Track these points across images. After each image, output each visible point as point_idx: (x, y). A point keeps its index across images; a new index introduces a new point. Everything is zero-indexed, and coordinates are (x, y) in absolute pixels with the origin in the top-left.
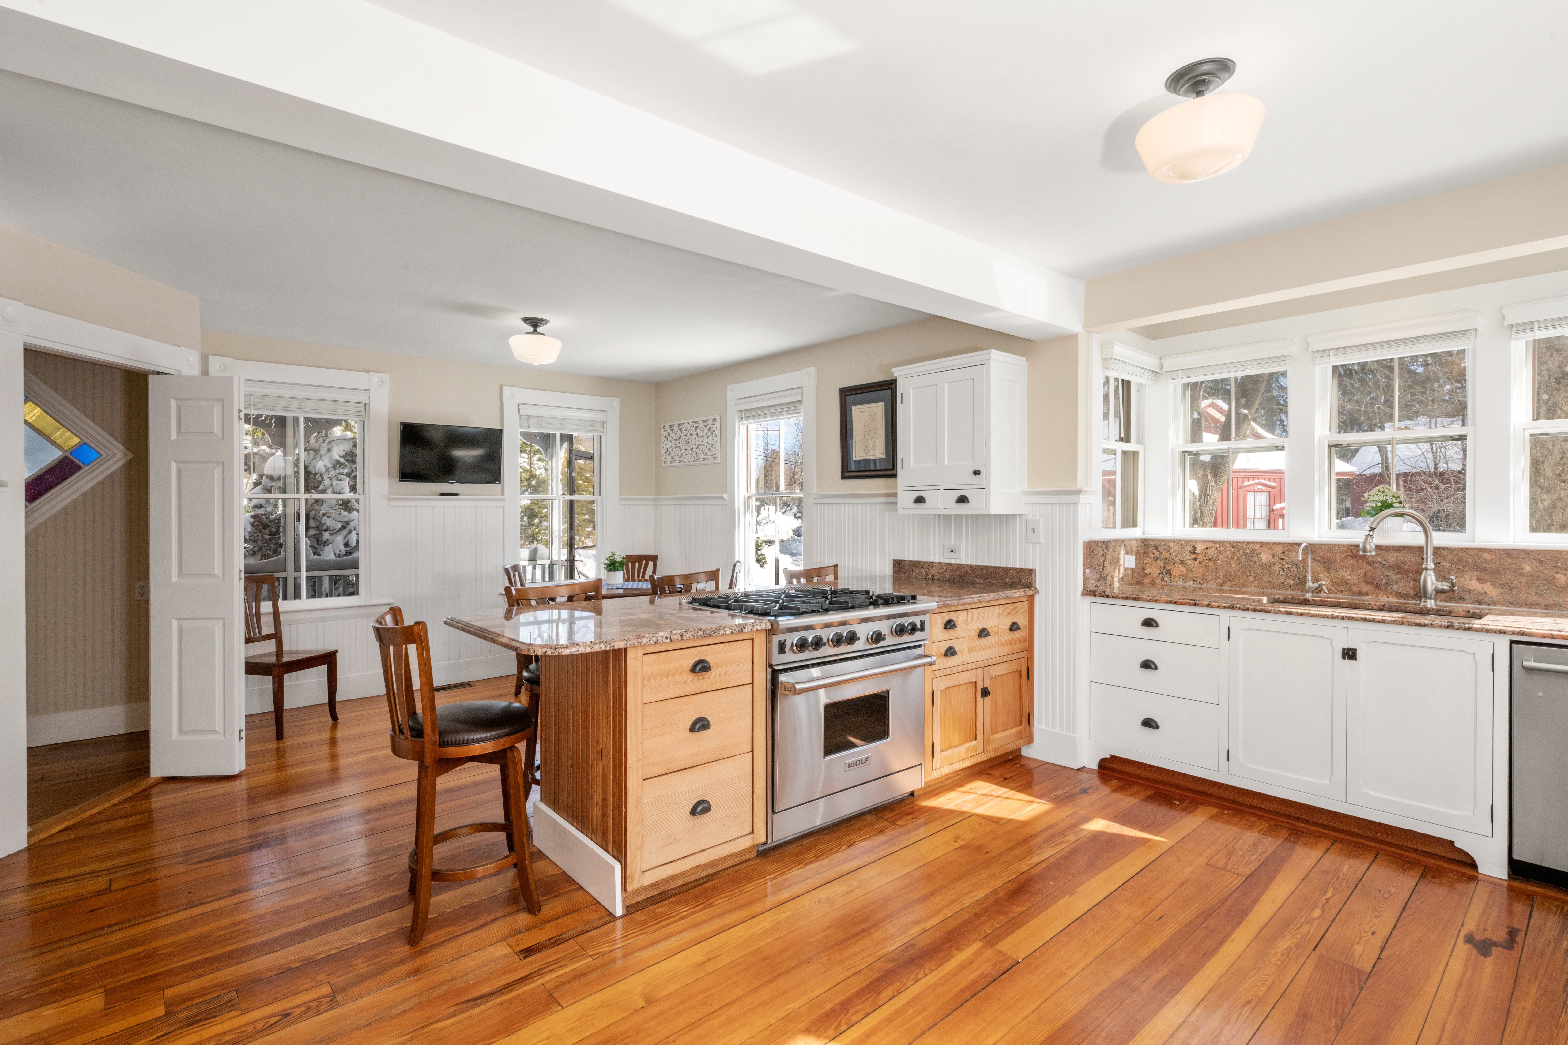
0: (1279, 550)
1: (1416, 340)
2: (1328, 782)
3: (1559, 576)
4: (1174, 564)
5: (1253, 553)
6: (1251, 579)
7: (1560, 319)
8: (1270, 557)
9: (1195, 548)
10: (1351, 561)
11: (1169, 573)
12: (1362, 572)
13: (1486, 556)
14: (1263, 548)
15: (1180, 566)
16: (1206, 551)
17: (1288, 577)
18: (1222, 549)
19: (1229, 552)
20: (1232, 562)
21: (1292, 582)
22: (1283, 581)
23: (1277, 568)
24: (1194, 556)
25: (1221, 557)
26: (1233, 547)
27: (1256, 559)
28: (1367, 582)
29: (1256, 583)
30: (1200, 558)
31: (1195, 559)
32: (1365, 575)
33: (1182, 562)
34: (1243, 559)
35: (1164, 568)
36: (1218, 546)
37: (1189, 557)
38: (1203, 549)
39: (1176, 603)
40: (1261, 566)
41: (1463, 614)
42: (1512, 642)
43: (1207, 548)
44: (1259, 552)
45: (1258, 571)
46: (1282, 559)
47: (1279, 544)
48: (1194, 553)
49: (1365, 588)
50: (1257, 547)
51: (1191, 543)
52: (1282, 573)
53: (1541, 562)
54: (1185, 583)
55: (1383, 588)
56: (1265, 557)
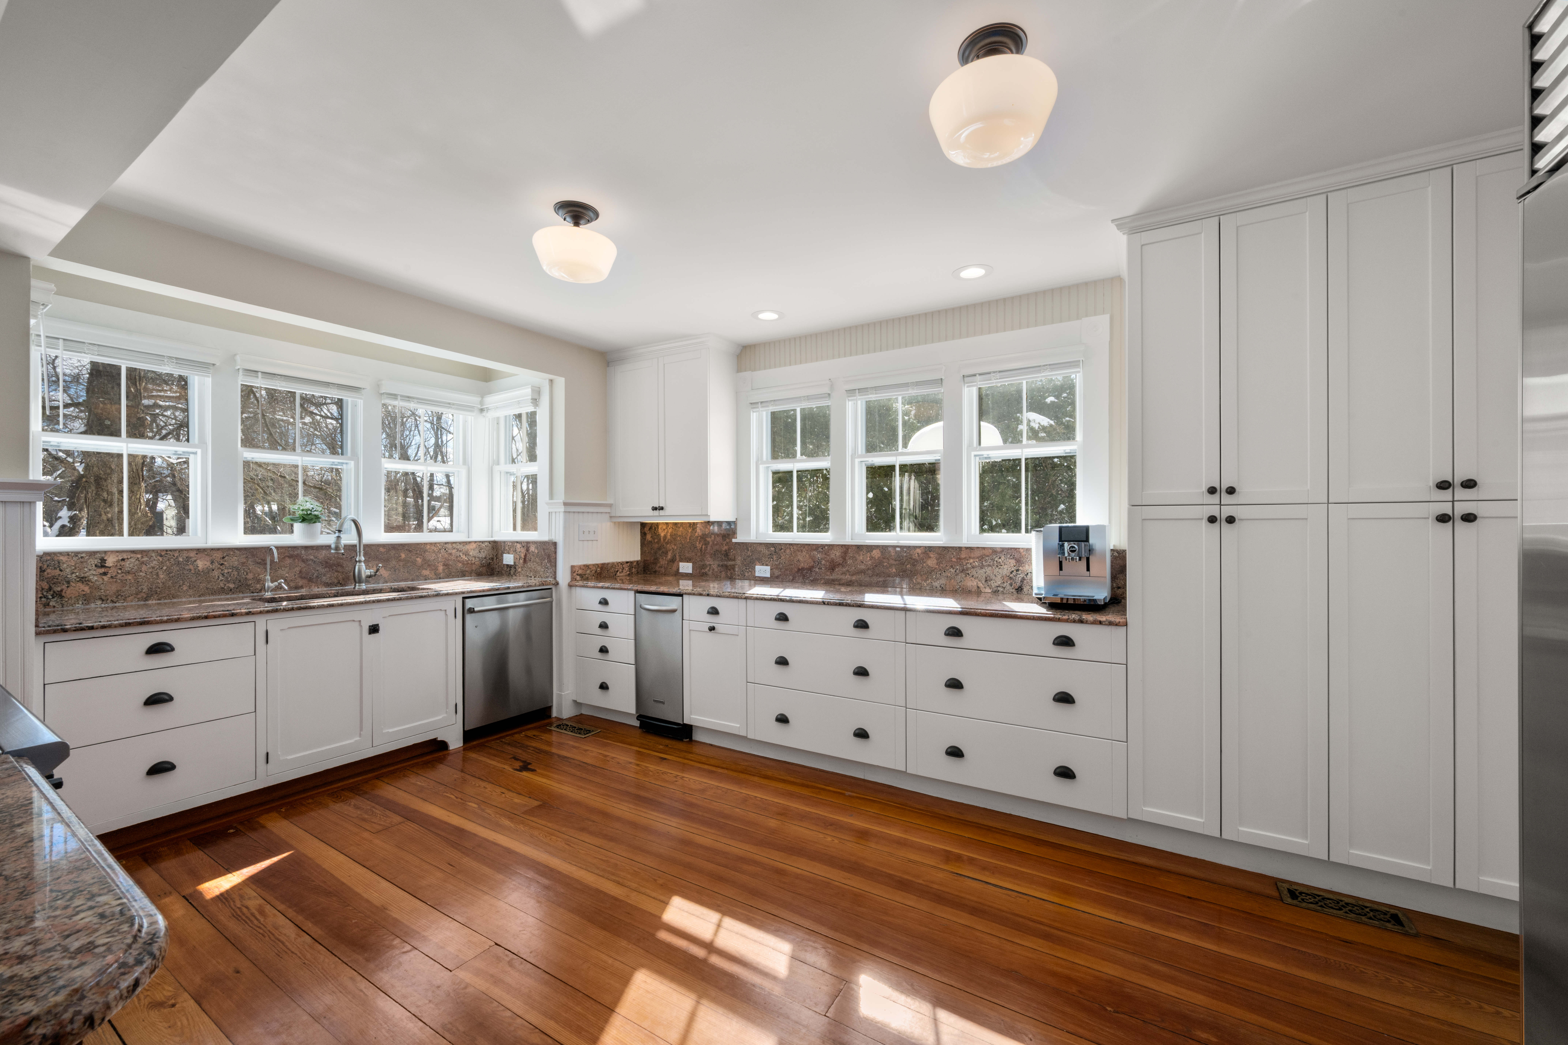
0: (219, 555)
1: (327, 384)
2: (358, 738)
3: (418, 559)
4: (68, 582)
5: (188, 561)
6: (185, 588)
7: (408, 397)
8: (208, 564)
9: (103, 561)
10: (288, 561)
11: (60, 595)
12: (298, 569)
13: (381, 549)
14: (199, 555)
15: (80, 584)
16: (123, 563)
17: (229, 582)
18: (145, 559)
19: (155, 562)
20: (160, 573)
21: (232, 586)
22: (222, 585)
23: (216, 573)
24: (102, 570)
25: (144, 568)
26: (161, 556)
27: (191, 567)
28: (302, 578)
29: (191, 592)
30: (112, 572)
31: (105, 574)
32: (300, 572)
33: (83, 580)
34: (175, 568)
35: (50, 589)
36: (139, 556)
37: (94, 573)
38: (118, 561)
39: (206, 617)
40: (198, 573)
41: (388, 590)
42: (464, 598)
43: (123, 560)
44: (193, 559)
45: (194, 579)
46: (222, 564)
47: (218, 549)
48: (103, 566)
49: (301, 582)
50: (192, 554)
51: (98, 555)
52: (221, 578)
53: (410, 551)
54: (88, 604)
55: (314, 580)
56: (202, 564)
